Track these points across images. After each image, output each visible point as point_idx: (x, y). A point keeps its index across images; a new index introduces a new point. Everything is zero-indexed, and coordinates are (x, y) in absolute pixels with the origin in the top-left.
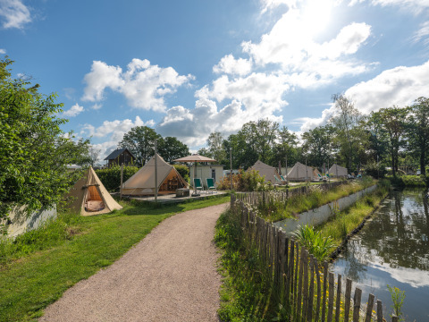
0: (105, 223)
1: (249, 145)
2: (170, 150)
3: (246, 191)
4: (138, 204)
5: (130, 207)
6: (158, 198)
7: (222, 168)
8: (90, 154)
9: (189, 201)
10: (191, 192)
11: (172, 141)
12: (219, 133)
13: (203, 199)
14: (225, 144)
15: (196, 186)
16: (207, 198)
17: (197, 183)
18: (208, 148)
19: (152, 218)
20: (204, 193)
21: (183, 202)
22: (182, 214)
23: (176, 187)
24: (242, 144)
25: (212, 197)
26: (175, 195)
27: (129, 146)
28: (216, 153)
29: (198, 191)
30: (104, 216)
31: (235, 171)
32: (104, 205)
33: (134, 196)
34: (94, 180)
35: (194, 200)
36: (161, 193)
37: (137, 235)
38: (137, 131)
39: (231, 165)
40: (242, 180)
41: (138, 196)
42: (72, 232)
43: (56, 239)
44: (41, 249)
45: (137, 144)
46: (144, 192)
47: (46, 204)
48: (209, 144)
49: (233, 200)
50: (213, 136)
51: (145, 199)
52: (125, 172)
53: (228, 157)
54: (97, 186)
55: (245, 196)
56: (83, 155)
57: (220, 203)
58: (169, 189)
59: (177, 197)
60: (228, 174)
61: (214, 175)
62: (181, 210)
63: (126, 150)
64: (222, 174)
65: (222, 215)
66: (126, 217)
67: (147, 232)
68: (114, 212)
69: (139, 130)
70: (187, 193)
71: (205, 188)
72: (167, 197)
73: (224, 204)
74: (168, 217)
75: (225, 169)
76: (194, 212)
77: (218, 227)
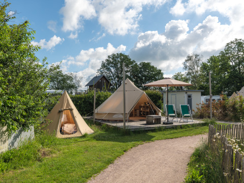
0: (74, 147)
1: (234, 67)
2: (144, 76)
3: (230, 120)
4: (108, 129)
5: (100, 132)
6: (127, 124)
7: (200, 94)
8: (74, 81)
9: (160, 129)
10: (163, 119)
11: (146, 66)
12: (196, 56)
13: (176, 127)
14: (204, 67)
15: (168, 113)
16: (181, 127)
17: (170, 109)
18: (184, 73)
19: (118, 145)
20: (177, 122)
21: (154, 130)
22: (151, 144)
23: (148, 113)
24: (225, 67)
25: (187, 126)
26: (145, 122)
27: (106, 73)
28: (194, 77)
29: (170, 119)
30: (76, 140)
31: (216, 98)
32: (77, 129)
33: (105, 121)
34: (68, 104)
35: (166, 129)
36: (131, 118)
37: (99, 164)
38: (113, 59)
39: (211, 90)
40: (224, 108)
41: (108, 121)
42: (44, 154)
43: (29, 159)
44: (15, 168)
45: (113, 70)
46: (115, 117)
47: (24, 126)
48: (186, 67)
49: (212, 133)
50: (190, 58)
51: (114, 125)
52: (99, 97)
53: (207, 81)
54: (71, 110)
55: (229, 127)
56: (69, 82)
57: (196, 134)
58: (140, 115)
59: (148, 124)
60: (207, 100)
61: (190, 101)
62: (150, 139)
63: (104, 77)
64: (199, 100)
65: (197, 150)
66: (95, 143)
67: (110, 162)
68: (84, 136)
69: (114, 57)
70: (158, 121)
71: (179, 116)
72: (137, 124)
73: (201, 136)
74: (134, 146)
75: (203, 94)
76: (164, 142)
77: (190, 165)
